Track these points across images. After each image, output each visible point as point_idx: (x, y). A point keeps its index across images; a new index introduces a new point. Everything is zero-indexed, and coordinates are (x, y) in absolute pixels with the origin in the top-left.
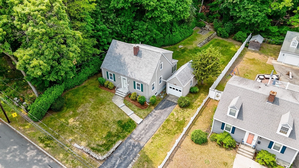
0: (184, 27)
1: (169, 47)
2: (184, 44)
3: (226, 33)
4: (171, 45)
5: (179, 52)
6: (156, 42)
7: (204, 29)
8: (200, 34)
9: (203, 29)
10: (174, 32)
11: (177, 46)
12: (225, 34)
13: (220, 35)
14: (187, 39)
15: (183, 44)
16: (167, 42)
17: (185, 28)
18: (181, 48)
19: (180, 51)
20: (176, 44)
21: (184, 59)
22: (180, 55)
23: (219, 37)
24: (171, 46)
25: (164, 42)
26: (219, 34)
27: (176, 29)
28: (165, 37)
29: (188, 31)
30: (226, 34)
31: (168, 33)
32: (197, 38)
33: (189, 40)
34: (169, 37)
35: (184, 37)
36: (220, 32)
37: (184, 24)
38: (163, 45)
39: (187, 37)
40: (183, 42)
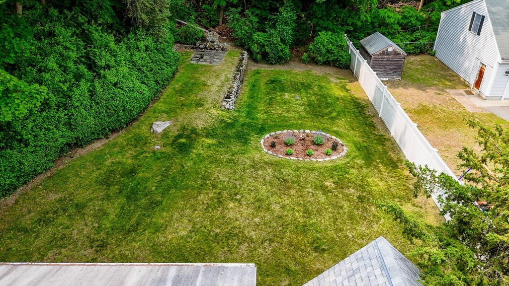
0: (141, 44)
1: (105, 141)
2: (170, 113)
3: (283, 46)
4: (113, 131)
5: (165, 156)
6: (20, 141)
7: (206, 48)
8: (199, 63)
9: (202, 46)
10: (108, 67)
11: (144, 129)
12: (280, 48)
13: (265, 58)
14: (169, 90)
15: (166, 112)
16: (88, 121)
17: (147, 47)
18: (165, 133)
19: (169, 150)
20: (134, 120)
21: (214, 187)
22: (183, 173)
23: (259, 65)
24: (113, 137)
25: (69, 124)
26: (258, 53)
27: (113, 54)
28: (70, 97)
29: (163, 59)
30: (282, 51)
31: (78, 77)
32: (203, 79)
33: (180, 92)
34: (92, 94)
35: (156, 81)
36: (263, 46)
37: (135, 34)
38: (68, 144)
39: (167, 80)
40: (160, 105)
